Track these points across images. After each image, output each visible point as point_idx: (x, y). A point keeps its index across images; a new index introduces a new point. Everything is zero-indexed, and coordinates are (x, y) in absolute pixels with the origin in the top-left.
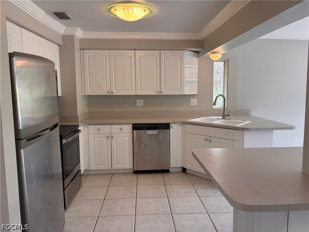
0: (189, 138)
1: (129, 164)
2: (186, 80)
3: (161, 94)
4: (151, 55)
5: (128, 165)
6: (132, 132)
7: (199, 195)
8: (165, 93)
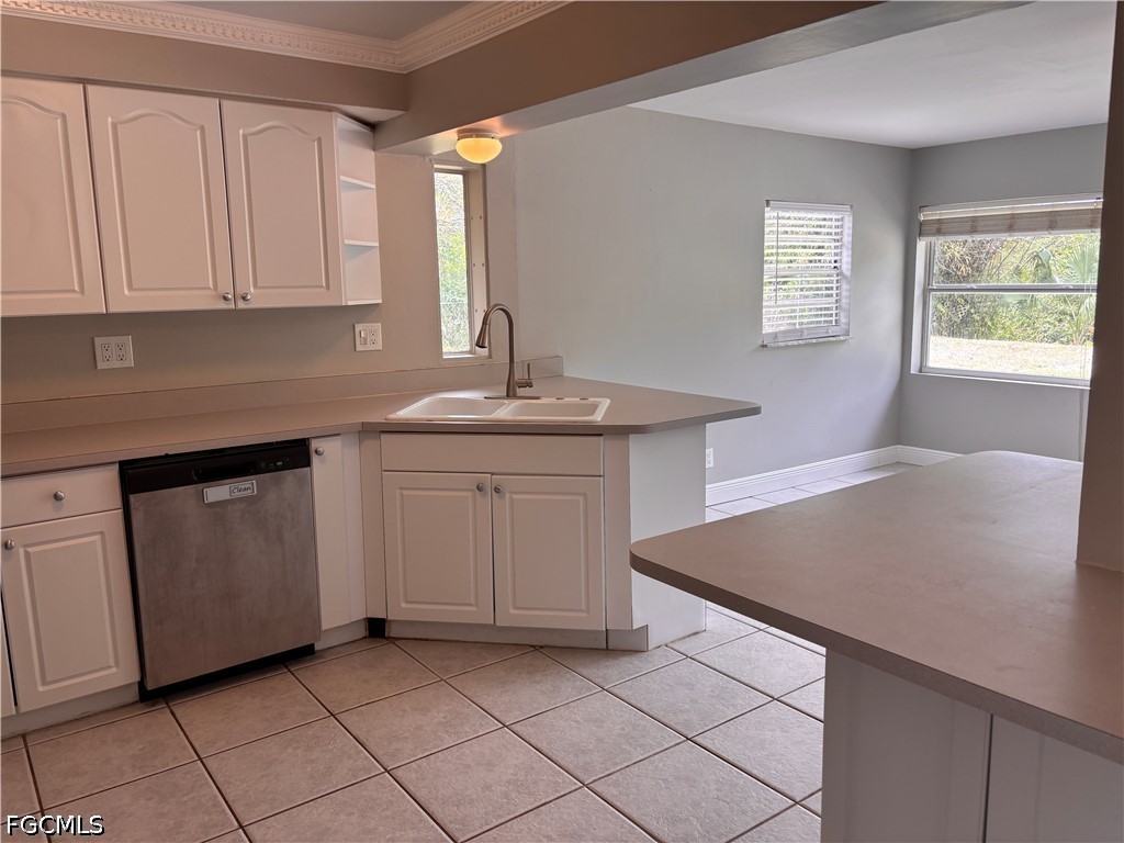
0: (398, 491)
1: (117, 663)
2: (347, 242)
3: (241, 305)
4: (176, 116)
5: (114, 670)
6: (119, 503)
7: (502, 719)
8: (259, 299)
